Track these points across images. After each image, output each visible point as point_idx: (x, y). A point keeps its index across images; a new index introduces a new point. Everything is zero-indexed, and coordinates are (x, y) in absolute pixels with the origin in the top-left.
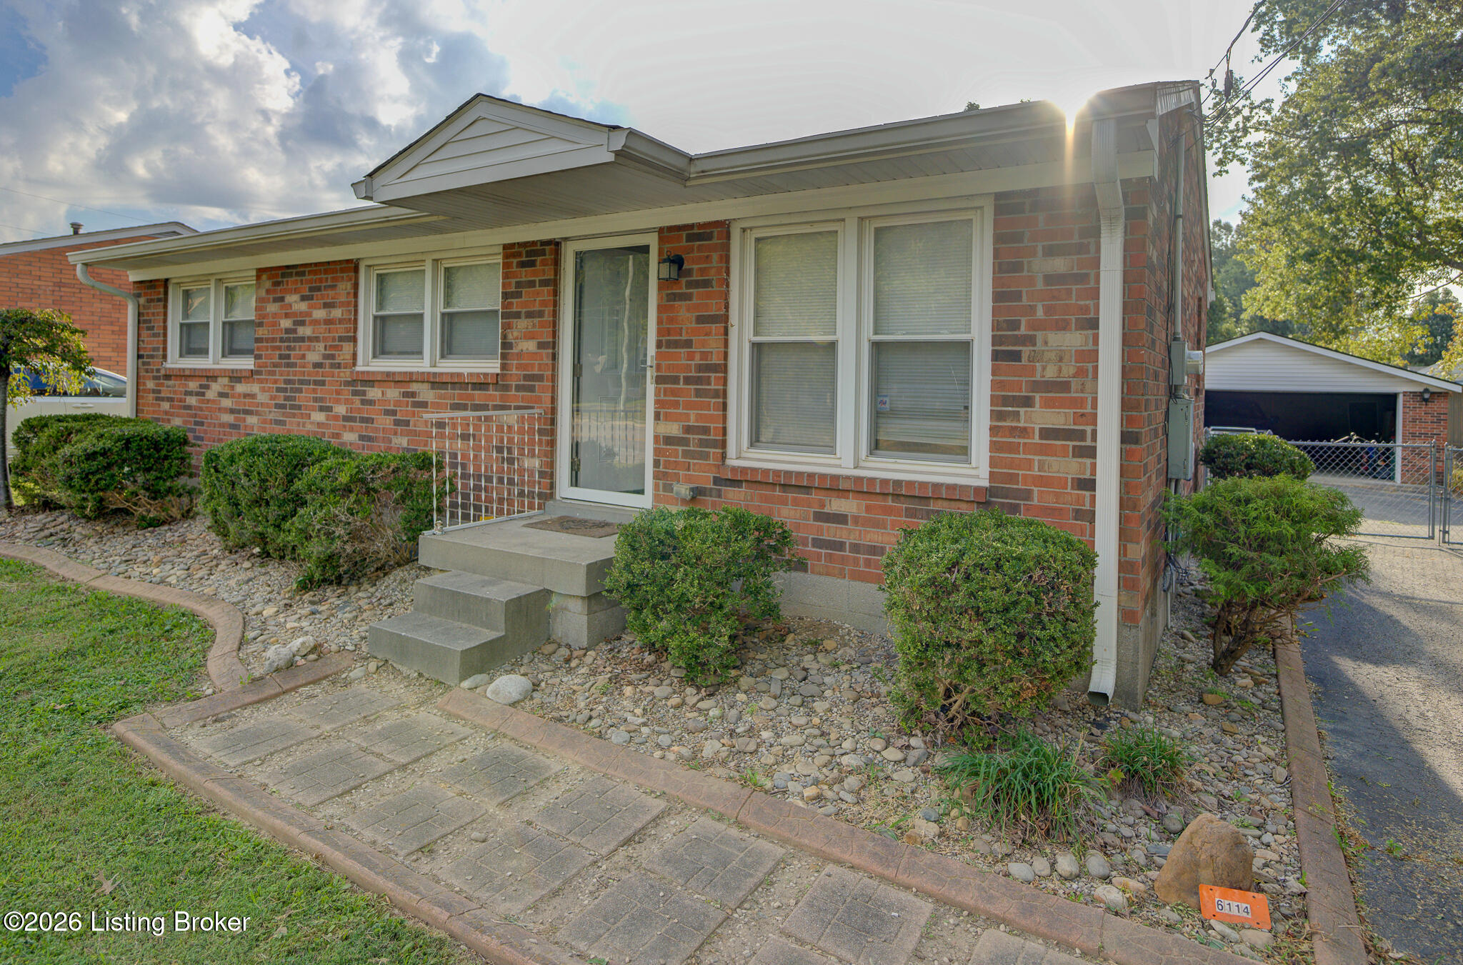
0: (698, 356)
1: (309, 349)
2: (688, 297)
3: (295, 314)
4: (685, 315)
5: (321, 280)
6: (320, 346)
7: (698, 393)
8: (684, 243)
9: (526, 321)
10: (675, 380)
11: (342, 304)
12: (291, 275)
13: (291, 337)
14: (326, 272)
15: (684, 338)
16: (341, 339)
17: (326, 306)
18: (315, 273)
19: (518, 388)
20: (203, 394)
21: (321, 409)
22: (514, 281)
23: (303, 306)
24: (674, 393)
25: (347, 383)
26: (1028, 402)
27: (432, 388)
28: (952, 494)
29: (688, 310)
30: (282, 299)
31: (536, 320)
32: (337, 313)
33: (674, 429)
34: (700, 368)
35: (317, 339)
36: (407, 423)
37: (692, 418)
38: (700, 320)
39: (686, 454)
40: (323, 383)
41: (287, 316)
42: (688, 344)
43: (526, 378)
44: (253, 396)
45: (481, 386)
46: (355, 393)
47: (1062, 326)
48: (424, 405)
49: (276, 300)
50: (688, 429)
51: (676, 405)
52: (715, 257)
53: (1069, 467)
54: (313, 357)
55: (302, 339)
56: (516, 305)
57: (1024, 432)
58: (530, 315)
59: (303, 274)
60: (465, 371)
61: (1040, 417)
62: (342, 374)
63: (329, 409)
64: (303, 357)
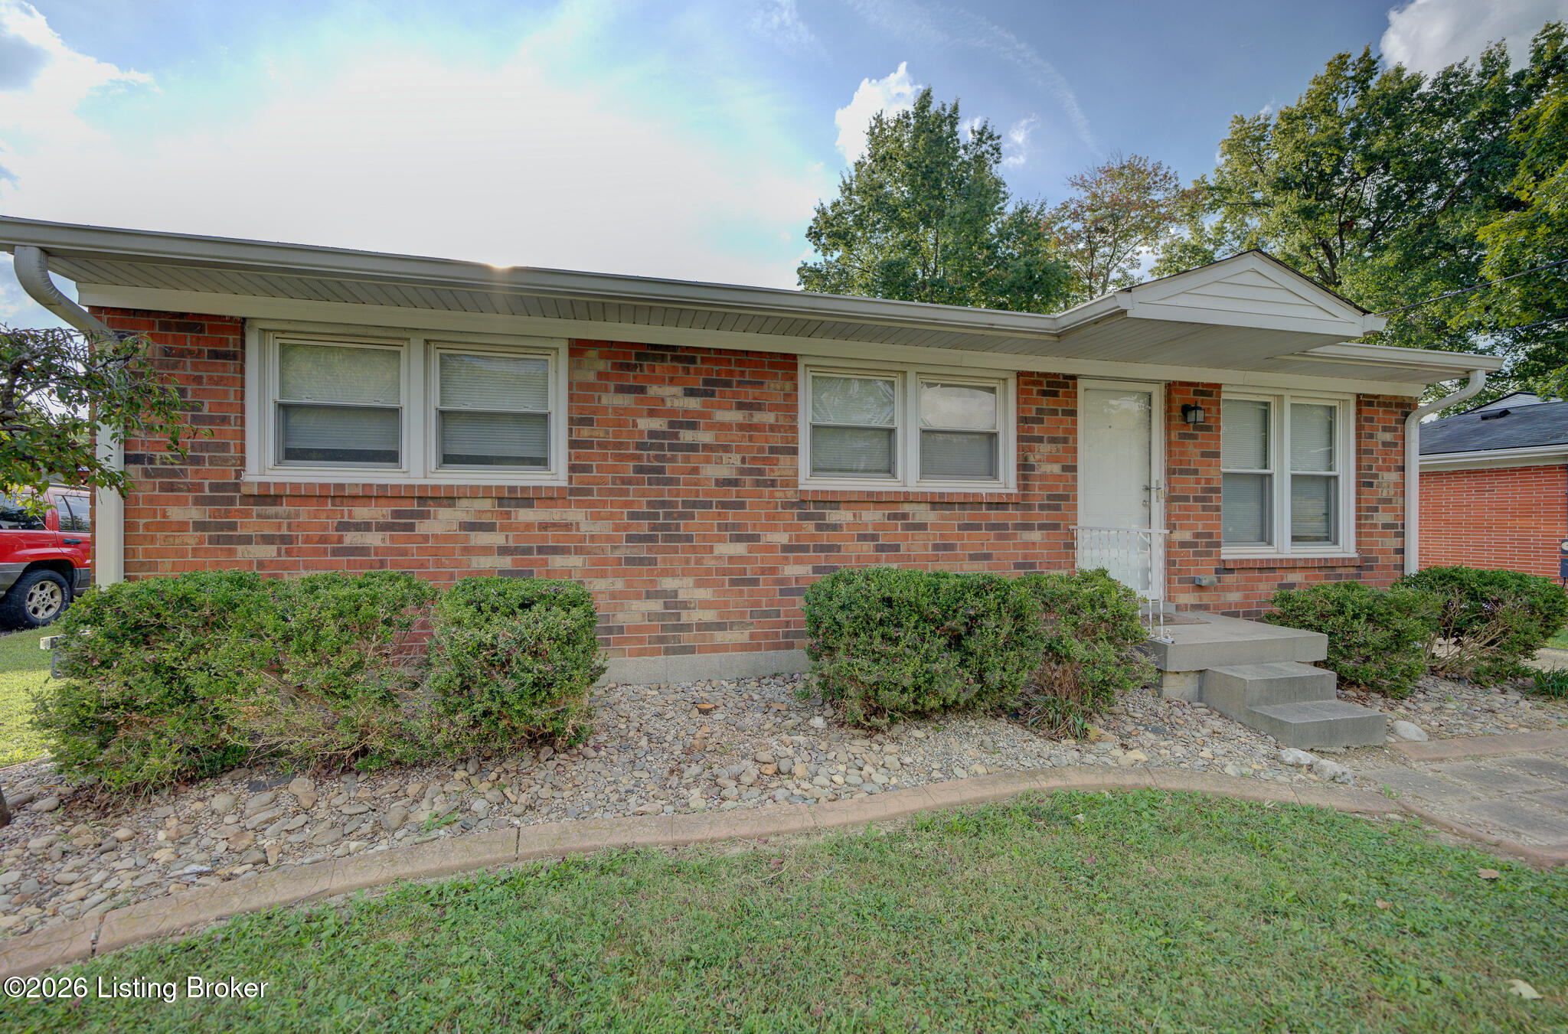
0: (1203, 481)
1: (708, 461)
2: (1194, 437)
3: (672, 412)
4: (1193, 450)
5: (731, 373)
6: (735, 459)
7: (1204, 508)
8: (1192, 396)
9: (1049, 446)
10: (1187, 499)
11: (774, 408)
12: (663, 358)
13: (665, 441)
14: (739, 363)
15: (1192, 467)
16: (773, 450)
17: (740, 406)
18: (718, 362)
19: (1042, 507)
20: (411, 527)
21: (738, 539)
22: (1034, 407)
23: (694, 404)
24: (1186, 508)
25: (785, 505)
26: (1376, 510)
27: (933, 509)
28: (1345, 563)
29: (1195, 447)
30: (642, 390)
31: (1060, 446)
32: (768, 418)
33: (1187, 536)
34: (1205, 490)
35: (726, 449)
36: (897, 548)
37: (1200, 526)
38: (1203, 455)
39: (1195, 554)
40: (741, 505)
41: (652, 413)
42: (1195, 472)
43: (1049, 497)
44: (567, 526)
45: (1000, 505)
46: (808, 517)
47: (1389, 469)
48: (922, 526)
49: (621, 390)
50: (1197, 535)
51: (1188, 517)
52: (1214, 409)
53: (1394, 543)
54: (712, 471)
55: (693, 447)
56: (1037, 430)
57: (1375, 526)
58: (1053, 440)
59: (693, 360)
60: (984, 491)
61: (1382, 517)
62: (777, 494)
63: (755, 538)
64: (695, 470)
